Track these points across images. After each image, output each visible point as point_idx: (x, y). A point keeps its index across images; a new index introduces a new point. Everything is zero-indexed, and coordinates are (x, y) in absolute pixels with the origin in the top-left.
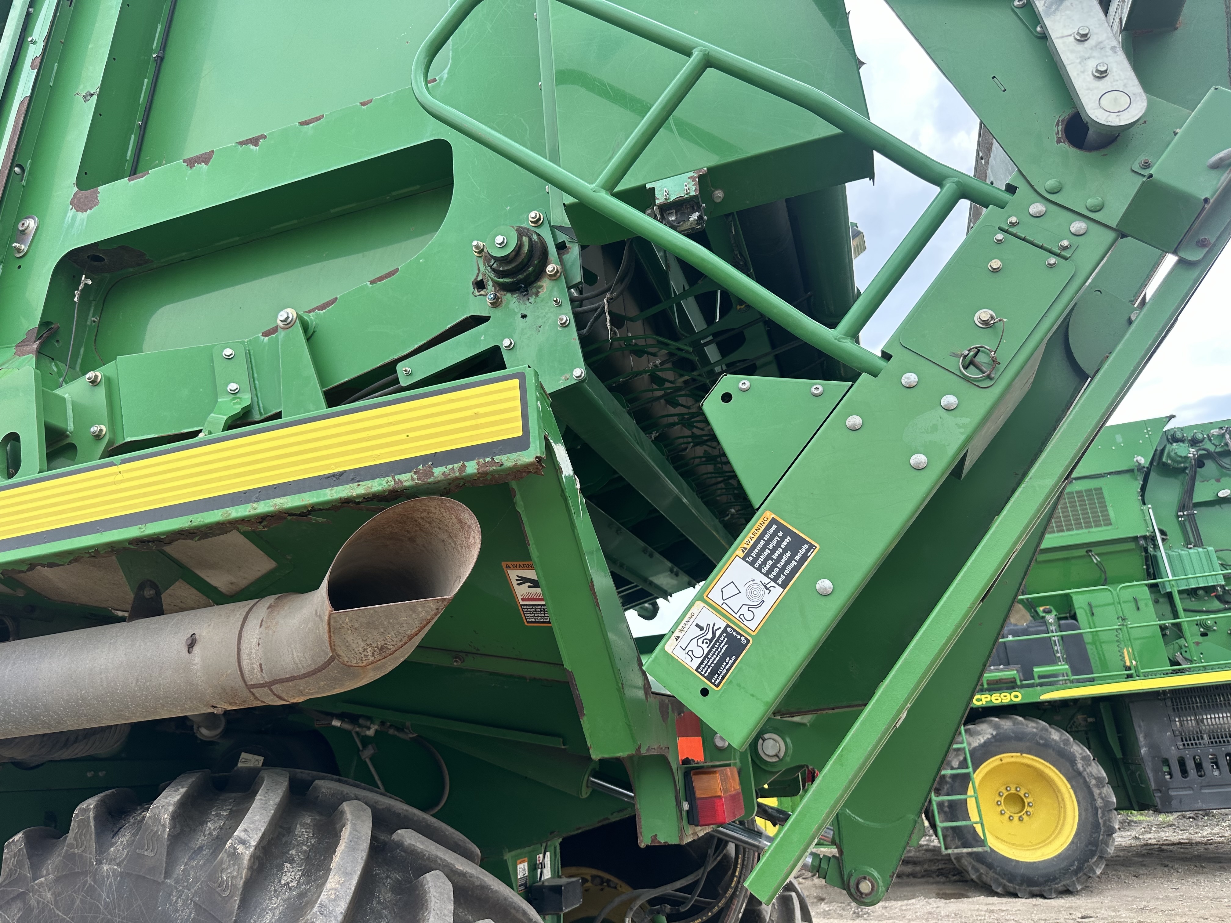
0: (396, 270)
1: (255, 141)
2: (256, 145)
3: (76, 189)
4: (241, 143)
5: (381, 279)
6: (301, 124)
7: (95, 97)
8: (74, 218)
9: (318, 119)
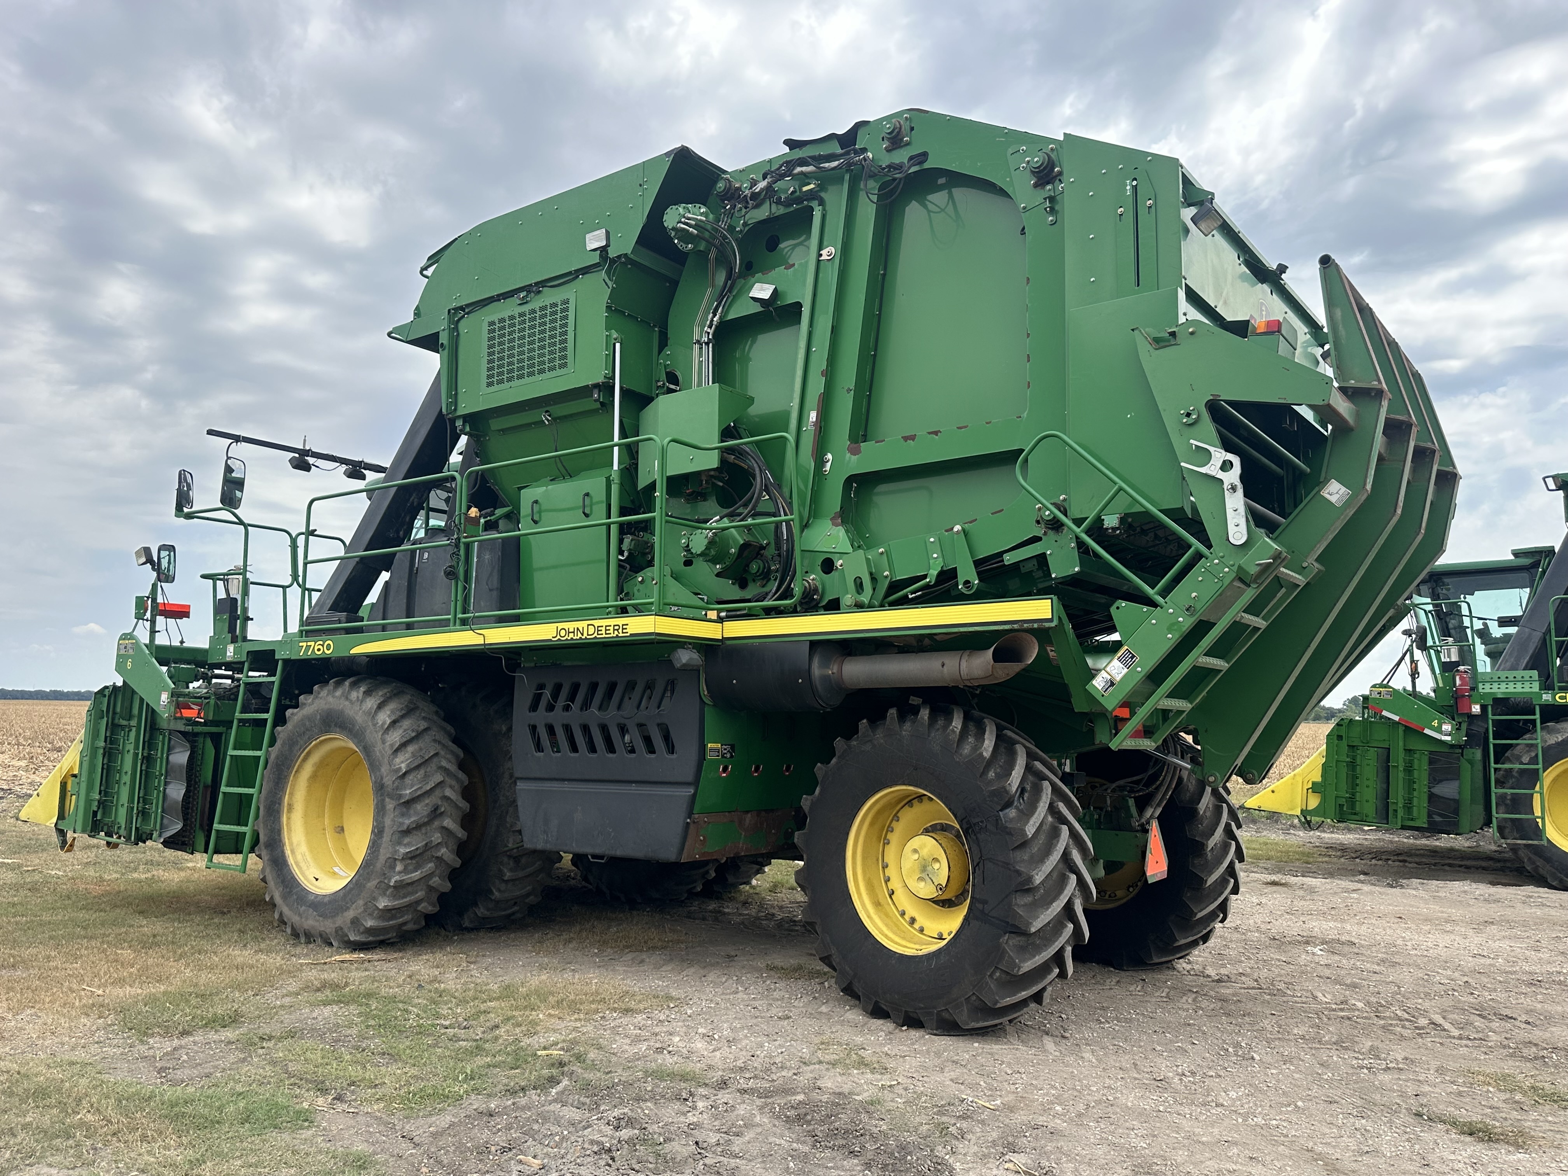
0: (1002, 510)
1: (936, 433)
2: (937, 435)
3: (849, 443)
4: (930, 433)
5: (996, 513)
6: (958, 428)
7: (852, 392)
8: (850, 458)
9: (966, 427)
